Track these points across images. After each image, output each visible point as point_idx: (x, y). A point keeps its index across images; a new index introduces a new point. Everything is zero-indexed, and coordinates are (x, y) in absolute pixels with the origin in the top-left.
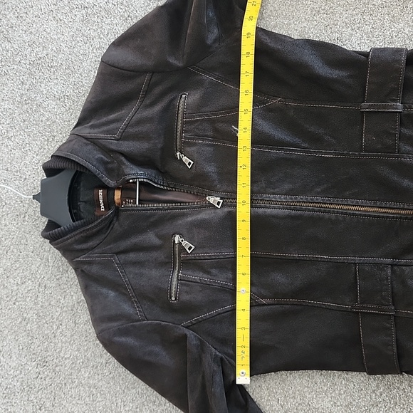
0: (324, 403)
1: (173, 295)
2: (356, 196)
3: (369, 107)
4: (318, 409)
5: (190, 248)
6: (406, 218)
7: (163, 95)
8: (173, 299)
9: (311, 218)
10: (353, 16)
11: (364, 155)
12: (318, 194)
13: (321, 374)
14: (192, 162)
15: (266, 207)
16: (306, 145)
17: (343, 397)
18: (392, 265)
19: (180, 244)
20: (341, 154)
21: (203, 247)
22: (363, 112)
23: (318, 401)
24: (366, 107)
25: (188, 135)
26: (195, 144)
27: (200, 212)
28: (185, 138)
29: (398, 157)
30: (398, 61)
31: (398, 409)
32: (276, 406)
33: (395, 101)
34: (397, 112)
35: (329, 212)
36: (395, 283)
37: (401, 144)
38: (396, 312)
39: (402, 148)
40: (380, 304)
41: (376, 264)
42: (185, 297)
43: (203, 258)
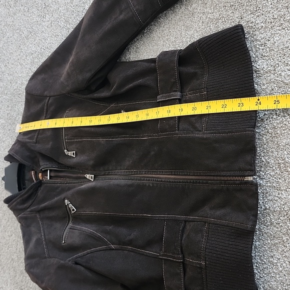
36: (185, 236)
37: (180, 124)
38: (184, 260)
39: (181, 127)
40: (174, 253)
41: (176, 221)
42: (70, 241)
43: (83, 215)
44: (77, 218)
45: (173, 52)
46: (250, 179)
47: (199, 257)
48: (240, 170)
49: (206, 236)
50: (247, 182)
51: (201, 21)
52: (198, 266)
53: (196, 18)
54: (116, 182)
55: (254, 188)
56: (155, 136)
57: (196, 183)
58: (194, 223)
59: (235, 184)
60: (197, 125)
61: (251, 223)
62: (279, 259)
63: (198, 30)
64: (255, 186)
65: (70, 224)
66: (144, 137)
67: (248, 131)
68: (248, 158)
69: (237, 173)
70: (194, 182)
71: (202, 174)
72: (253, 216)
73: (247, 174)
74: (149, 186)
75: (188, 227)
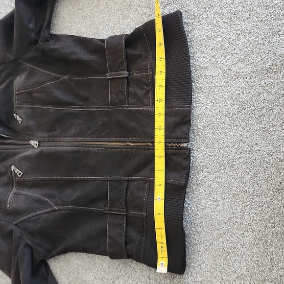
0: (90, 277)
1: (8, 203)
2: (108, 135)
3: (110, 75)
4: (86, 281)
5: (20, 174)
6: (134, 148)
7: (6, 78)
8: (8, 206)
9: (85, 152)
10: (103, 17)
11: (111, 108)
12: (89, 135)
13: (88, 257)
14: (21, 120)
15: (61, 146)
16: (81, 103)
17: (100, 272)
18: (128, 181)
19: (14, 171)
20: (100, 108)
21: (27, 173)
22: (108, 79)
23: (86, 276)
24: (109, 76)
25: (19, 102)
26: (22, 108)
27: (27, 151)
28: (17, 104)
29: (127, 107)
30: (120, 44)
31: (130, 281)
32: (64, 280)
33: (123, 70)
34: (124, 77)
35: (94, 147)
36: (129, 193)
37: (130, 98)
38: (127, 213)
39: (130, 102)
40: (119, 208)
41: (119, 181)
42: (15, 205)
43: (28, 180)
44: (21, 184)
45: (121, 36)
46: (185, 145)
47: (141, 210)
48: (177, 138)
49: (147, 192)
50: (182, 148)
51: (137, 13)
52: (141, 216)
53: (132, 10)
54: (62, 148)
55: (187, 152)
56: (105, 108)
57: (139, 149)
58: (136, 182)
59: (172, 149)
60: (145, 100)
61: (184, 180)
62: (189, 204)
63: (134, 19)
64: (188, 150)
65: (14, 190)
66: (93, 108)
67: (186, 107)
68: (184, 128)
69: (175, 140)
70: (138, 148)
71: (145, 141)
72: (186, 174)
73: (182, 141)
74: (94, 152)
75: (131, 186)
